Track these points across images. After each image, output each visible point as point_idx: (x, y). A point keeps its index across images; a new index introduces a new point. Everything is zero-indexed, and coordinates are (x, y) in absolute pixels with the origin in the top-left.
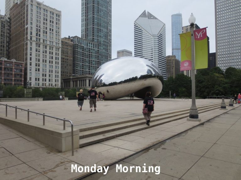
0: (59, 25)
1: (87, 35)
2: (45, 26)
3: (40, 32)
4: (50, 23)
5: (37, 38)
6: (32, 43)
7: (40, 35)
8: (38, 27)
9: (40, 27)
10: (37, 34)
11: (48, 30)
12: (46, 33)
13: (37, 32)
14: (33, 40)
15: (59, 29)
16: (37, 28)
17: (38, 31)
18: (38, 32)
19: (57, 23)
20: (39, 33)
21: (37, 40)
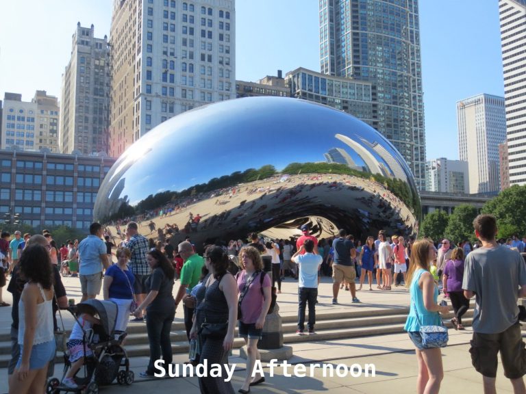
0: (229, 40)
1: (336, 62)
2: (188, 49)
3: (173, 68)
4: (203, 39)
5: (164, 87)
6: (150, 101)
7: (172, 76)
8: (169, 54)
9: (172, 54)
10: (165, 74)
11: (197, 61)
12: (192, 69)
13: (164, 70)
14: (153, 93)
15: (228, 52)
16: (165, 57)
17: (169, 65)
18: (168, 68)
19: (221, 38)
20: (170, 72)
21: (165, 94)
